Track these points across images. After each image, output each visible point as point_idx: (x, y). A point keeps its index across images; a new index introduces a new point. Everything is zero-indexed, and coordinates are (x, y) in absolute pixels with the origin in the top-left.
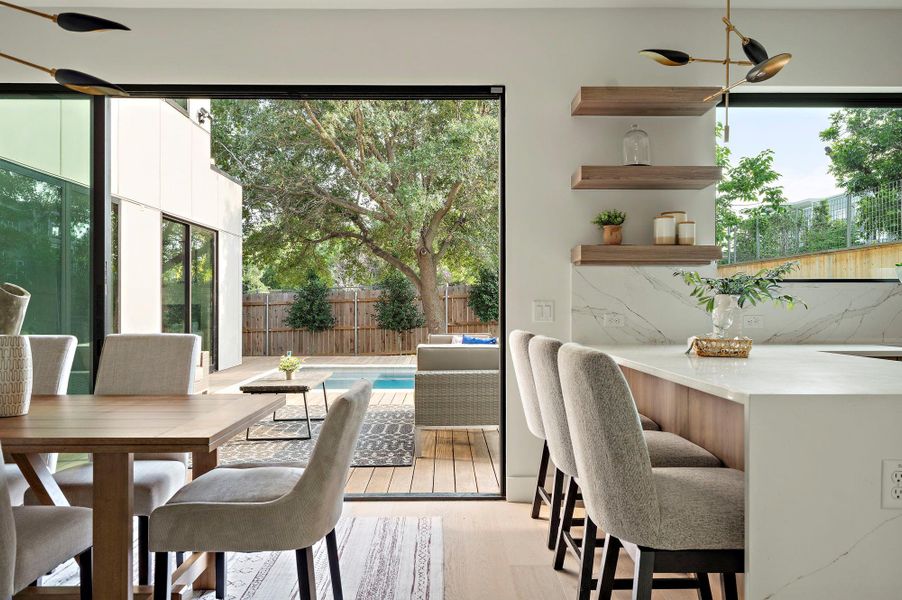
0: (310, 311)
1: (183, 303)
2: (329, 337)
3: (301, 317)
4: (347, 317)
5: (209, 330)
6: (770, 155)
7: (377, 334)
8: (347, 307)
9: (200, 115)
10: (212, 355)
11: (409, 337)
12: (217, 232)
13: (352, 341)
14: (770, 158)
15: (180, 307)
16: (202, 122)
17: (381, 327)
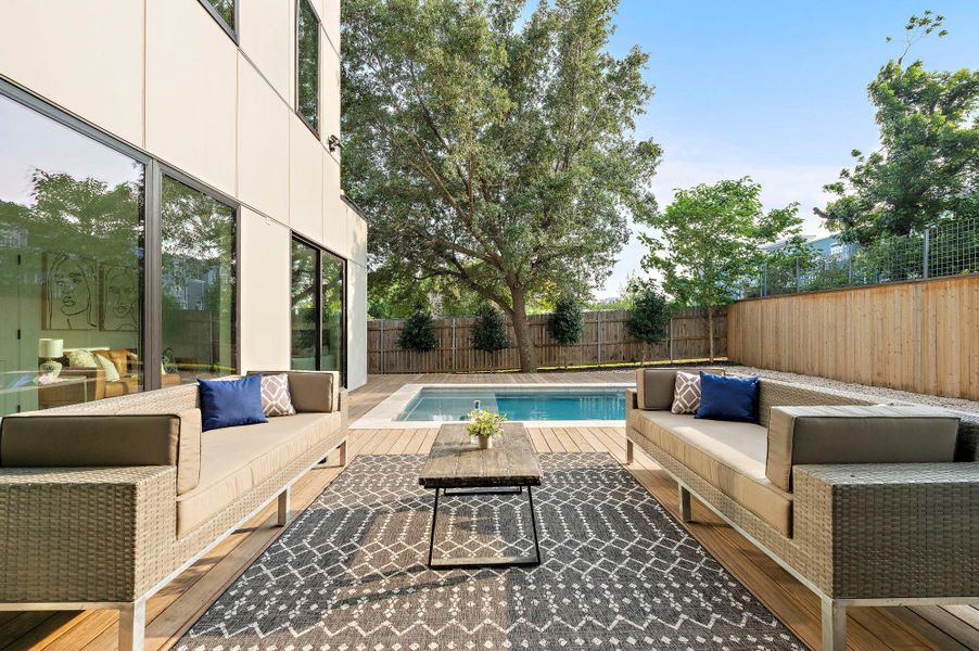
0: (418, 335)
1: (314, 328)
2: (432, 356)
3: (410, 340)
4: (446, 339)
5: (338, 352)
6: (797, 207)
7: (470, 354)
8: (447, 331)
9: (330, 143)
10: (341, 374)
11: (497, 356)
12: (346, 261)
13: (451, 359)
14: (796, 210)
15: (312, 332)
16: (332, 149)
17: (475, 348)
